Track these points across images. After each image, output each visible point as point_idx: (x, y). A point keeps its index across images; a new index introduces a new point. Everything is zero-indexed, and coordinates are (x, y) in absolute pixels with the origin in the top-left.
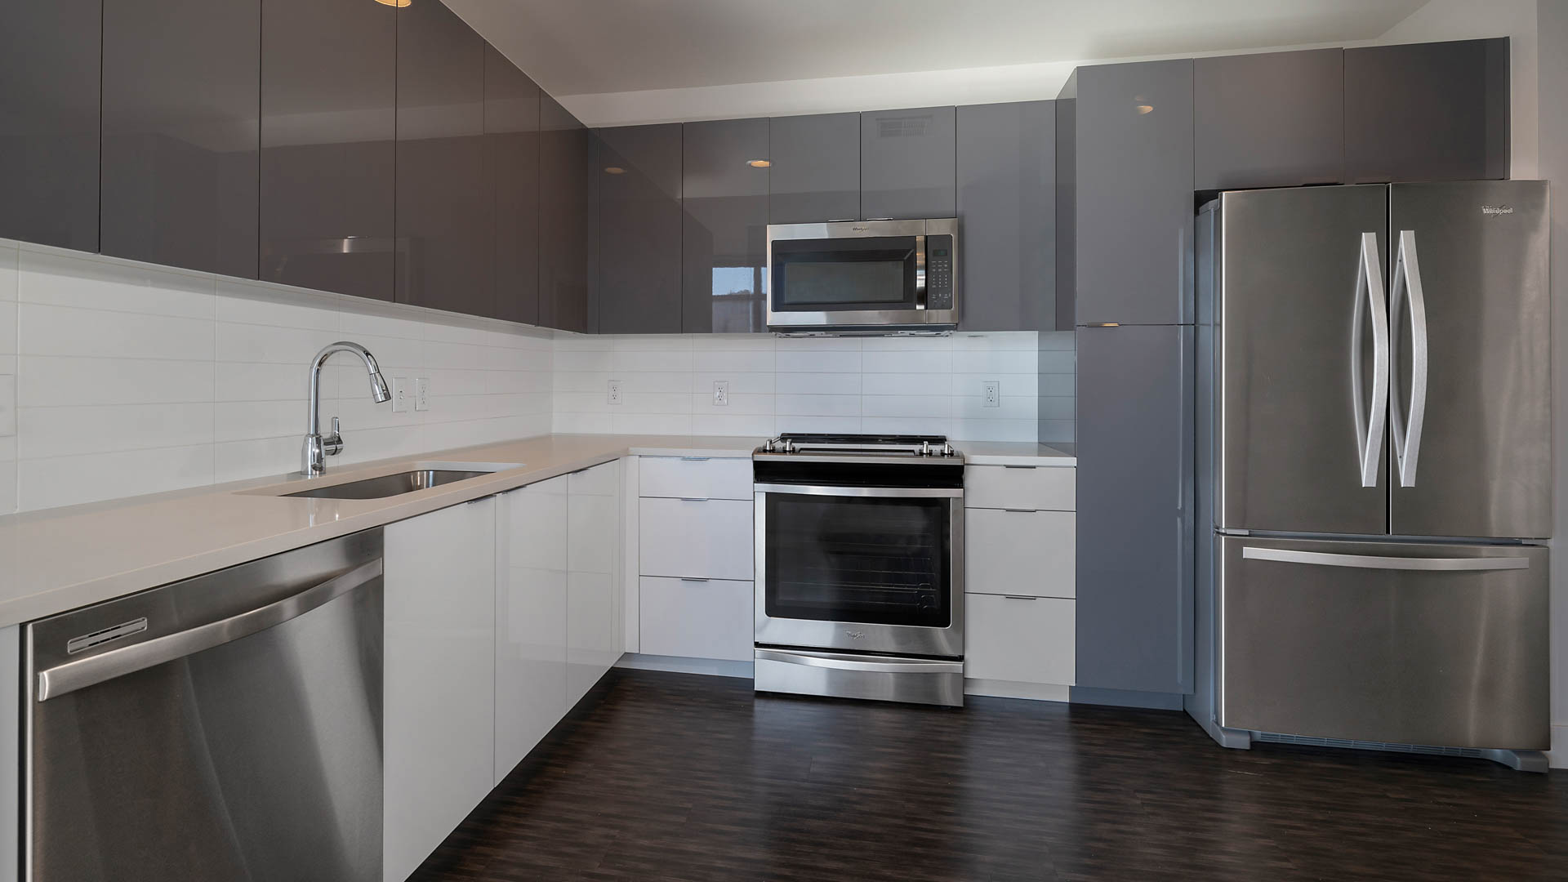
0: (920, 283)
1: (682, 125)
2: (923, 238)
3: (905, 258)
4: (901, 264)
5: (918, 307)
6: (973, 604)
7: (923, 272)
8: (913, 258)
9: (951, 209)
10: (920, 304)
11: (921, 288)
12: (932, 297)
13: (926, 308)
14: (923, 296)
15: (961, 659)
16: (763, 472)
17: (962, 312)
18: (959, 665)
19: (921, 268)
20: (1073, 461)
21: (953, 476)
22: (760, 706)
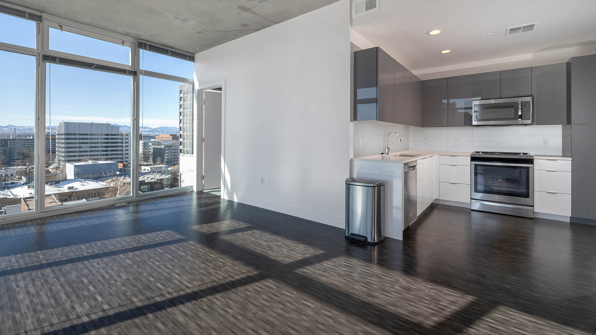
0: (520, 113)
1: (447, 78)
2: (521, 102)
3: (515, 107)
4: (514, 109)
5: (519, 120)
6: (536, 194)
7: (521, 110)
8: (518, 107)
9: (530, 94)
10: (520, 118)
11: (520, 115)
12: (523, 117)
13: (522, 120)
14: (521, 117)
15: (533, 206)
16: (473, 159)
17: (533, 121)
18: (533, 208)
19: (520, 109)
20: (571, 159)
21: (531, 161)
22: (473, 213)
